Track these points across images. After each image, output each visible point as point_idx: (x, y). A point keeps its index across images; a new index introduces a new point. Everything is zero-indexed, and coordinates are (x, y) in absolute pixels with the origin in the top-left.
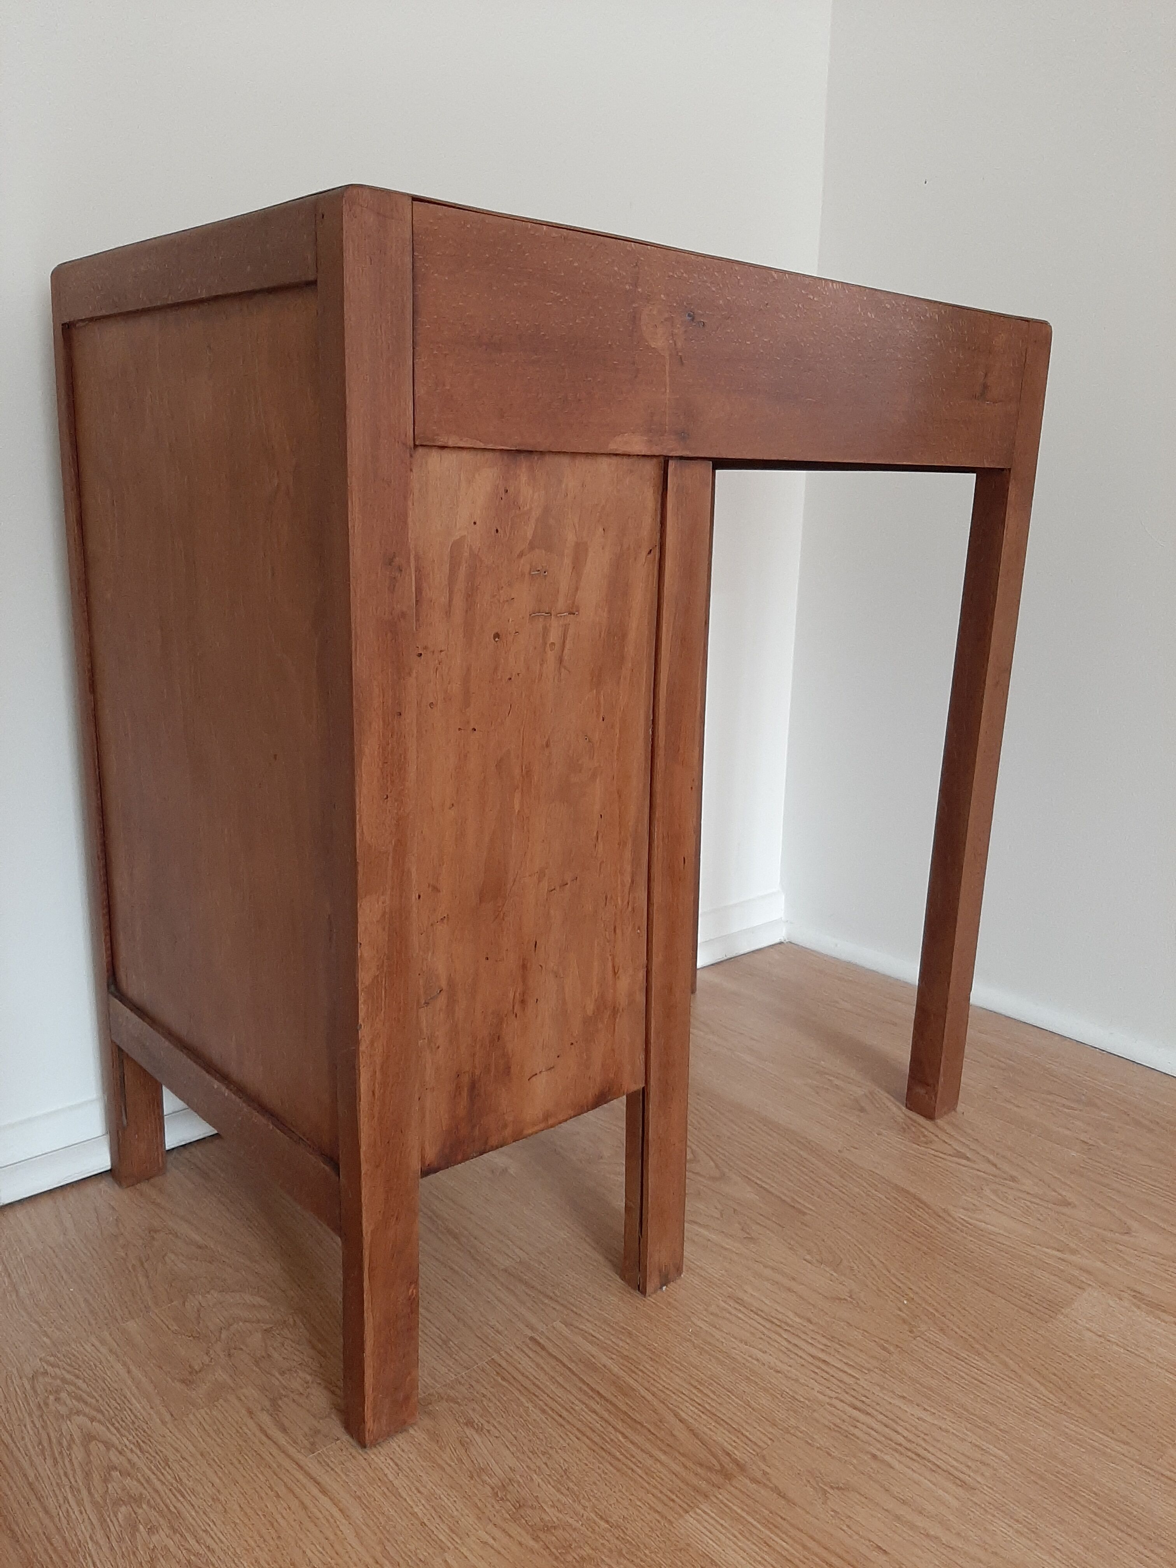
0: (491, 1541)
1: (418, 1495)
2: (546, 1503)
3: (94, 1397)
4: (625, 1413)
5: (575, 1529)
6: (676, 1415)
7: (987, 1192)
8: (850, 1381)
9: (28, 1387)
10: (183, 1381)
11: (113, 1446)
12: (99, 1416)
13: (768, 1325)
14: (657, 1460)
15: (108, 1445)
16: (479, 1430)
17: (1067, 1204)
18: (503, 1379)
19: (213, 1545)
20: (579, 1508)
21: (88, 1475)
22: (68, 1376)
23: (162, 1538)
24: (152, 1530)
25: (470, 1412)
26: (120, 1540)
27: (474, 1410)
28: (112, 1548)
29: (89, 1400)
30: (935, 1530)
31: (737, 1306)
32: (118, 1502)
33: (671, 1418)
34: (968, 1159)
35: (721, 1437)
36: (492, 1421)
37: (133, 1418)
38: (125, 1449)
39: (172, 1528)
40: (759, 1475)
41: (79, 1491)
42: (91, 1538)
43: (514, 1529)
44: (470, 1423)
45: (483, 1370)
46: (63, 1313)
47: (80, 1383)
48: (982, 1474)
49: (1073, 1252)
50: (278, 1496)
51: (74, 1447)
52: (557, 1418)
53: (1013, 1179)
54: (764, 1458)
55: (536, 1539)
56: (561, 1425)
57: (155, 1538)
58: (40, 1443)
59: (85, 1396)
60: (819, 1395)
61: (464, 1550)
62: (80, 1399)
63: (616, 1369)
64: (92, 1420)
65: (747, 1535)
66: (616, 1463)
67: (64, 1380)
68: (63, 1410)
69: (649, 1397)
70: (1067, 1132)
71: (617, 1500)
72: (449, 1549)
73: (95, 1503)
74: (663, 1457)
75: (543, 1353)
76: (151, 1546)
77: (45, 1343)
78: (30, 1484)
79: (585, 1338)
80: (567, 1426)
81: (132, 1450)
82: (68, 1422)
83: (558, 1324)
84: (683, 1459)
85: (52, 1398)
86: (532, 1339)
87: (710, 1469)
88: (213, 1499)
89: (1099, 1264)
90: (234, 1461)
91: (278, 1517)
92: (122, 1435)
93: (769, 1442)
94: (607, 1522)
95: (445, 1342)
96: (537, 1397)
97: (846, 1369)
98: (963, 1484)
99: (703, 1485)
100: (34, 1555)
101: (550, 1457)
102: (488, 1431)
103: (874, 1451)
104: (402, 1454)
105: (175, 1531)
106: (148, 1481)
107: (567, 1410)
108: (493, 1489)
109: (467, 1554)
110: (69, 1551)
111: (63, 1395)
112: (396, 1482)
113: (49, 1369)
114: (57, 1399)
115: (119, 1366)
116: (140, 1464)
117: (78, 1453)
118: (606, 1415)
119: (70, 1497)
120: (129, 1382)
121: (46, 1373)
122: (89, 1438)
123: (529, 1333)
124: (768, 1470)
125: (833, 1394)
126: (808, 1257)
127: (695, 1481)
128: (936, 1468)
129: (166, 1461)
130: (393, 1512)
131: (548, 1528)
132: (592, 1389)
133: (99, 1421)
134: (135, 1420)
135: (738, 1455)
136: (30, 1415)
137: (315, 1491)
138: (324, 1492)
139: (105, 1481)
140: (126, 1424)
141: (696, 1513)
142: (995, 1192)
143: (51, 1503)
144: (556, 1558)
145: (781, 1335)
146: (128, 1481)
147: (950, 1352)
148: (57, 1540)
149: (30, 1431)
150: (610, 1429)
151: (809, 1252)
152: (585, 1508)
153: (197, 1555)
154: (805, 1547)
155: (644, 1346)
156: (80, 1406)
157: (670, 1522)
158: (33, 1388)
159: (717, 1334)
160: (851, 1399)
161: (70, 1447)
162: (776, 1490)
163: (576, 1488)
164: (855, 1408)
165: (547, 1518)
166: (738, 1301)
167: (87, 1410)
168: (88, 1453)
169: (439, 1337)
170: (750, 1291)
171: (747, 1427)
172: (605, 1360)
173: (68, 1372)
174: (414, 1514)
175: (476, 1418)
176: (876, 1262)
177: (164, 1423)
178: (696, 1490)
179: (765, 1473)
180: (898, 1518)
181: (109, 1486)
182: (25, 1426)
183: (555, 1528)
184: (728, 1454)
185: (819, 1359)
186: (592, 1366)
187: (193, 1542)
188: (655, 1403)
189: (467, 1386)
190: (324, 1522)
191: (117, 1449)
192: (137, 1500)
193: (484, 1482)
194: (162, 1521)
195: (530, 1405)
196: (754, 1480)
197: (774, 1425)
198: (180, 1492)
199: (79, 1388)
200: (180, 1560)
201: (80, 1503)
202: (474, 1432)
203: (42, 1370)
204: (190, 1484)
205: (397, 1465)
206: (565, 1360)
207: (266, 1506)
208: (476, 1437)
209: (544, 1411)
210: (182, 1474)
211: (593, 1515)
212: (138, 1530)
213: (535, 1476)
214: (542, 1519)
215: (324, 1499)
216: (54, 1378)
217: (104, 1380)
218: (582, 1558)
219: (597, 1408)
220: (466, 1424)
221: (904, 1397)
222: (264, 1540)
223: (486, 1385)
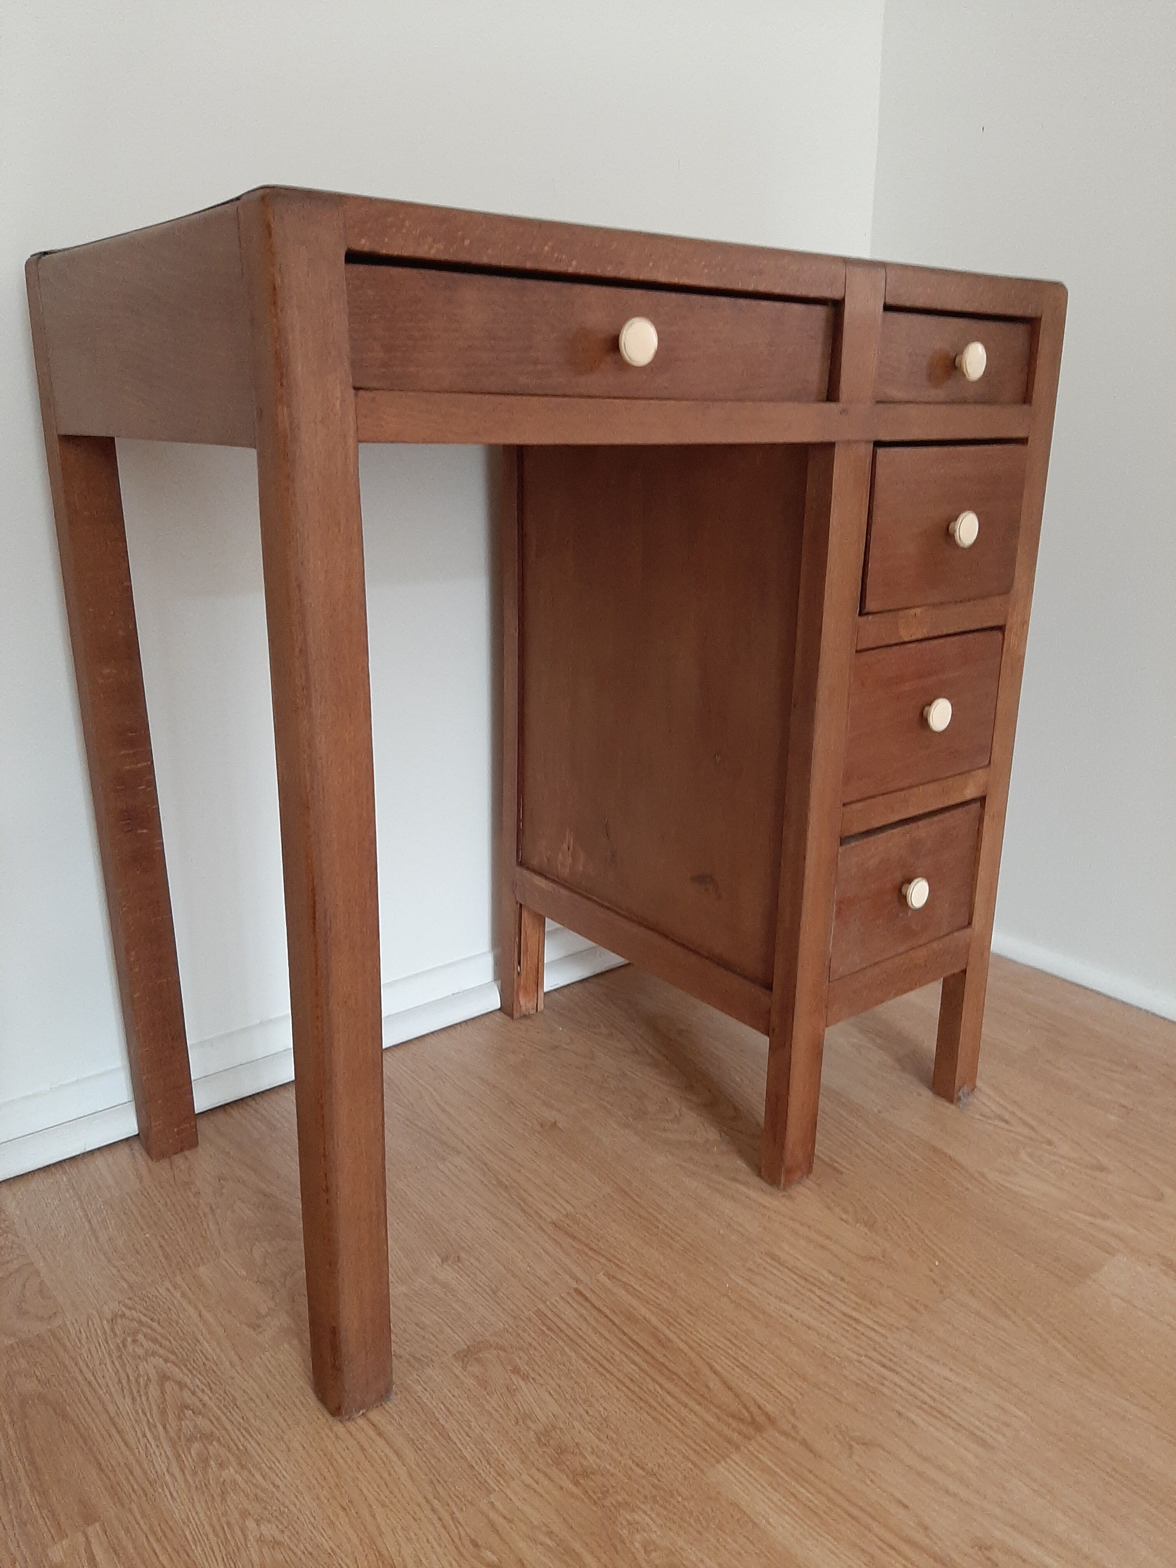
0: (535, 1485)
1: (468, 1439)
2: (586, 1449)
3: (167, 1339)
4: (663, 1364)
5: (612, 1475)
6: (711, 1367)
7: (1024, 1156)
8: (877, 1338)
9: (108, 1330)
10: (249, 1326)
11: (186, 1385)
12: (172, 1357)
13: (803, 1282)
14: (691, 1410)
15: (181, 1385)
16: (525, 1377)
17: (1102, 1169)
18: (549, 1329)
19: (278, 1482)
20: (616, 1455)
21: (163, 1412)
22: (144, 1319)
23: (230, 1472)
24: (221, 1465)
25: (517, 1360)
26: (195, 1473)
27: (520, 1358)
28: (186, 1481)
29: (164, 1342)
30: (953, 1487)
31: (772, 1262)
32: (190, 1440)
33: (706, 1370)
34: (1006, 1122)
35: (752, 1389)
36: (536, 1368)
37: (204, 1359)
38: (197, 1389)
39: (240, 1464)
40: (787, 1428)
41: (155, 1426)
42: (168, 1471)
43: (554, 1472)
44: (516, 1370)
45: (529, 1319)
46: (139, 1258)
47: (155, 1325)
48: (1004, 1435)
49: (1105, 1217)
50: (337, 1437)
51: (151, 1386)
52: (597, 1366)
53: (1050, 1143)
54: (793, 1412)
55: (577, 1484)
56: (602, 1374)
57: (225, 1473)
58: (120, 1382)
59: (159, 1337)
60: (848, 1352)
61: (508, 1492)
62: (155, 1341)
63: (654, 1321)
64: (166, 1361)
65: (775, 1486)
66: (654, 1413)
67: (140, 1322)
68: (140, 1351)
69: (686, 1349)
70: (1108, 1096)
71: (653, 1449)
72: (495, 1490)
73: (171, 1439)
74: (697, 1408)
75: (587, 1304)
76: (222, 1480)
77: (123, 1287)
78: (111, 1419)
79: (627, 1291)
80: (608, 1376)
81: (203, 1391)
82: (145, 1362)
83: (602, 1277)
84: (717, 1411)
85: (129, 1339)
86: (576, 1290)
87: (742, 1420)
88: (277, 1438)
89: (1132, 1231)
90: (297, 1401)
91: (338, 1457)
92: (194, 1376)
93: (799, 1397)
94: (643, 1469)
95: (494, 1293)
96: (580, 1347)
97: (876, 1327)
98: (983, 1443)
99: (735, 1436)
100: (118, 1483)
101: (591, 1405)
102: (533, 1379)
103: (899, 1408)
104: (453, 1398)
105: (243, 1467)
106: (218, 1419)
107: (608, 1360)
108: (536, 1433)
109: (512, 1496)
110: (148, 1480)
111: (140, 1337)
112: (447, 1426)
113: (128, 1312)
114: (134, 1341)
115: (191, 1310)
116: (209, 1403)
117: (154, 1391)
118: (645, 1366)
119: (147, 1431)
120: (201, 1327)
121: (123, 1316)
122: (164, 1377)
123: (575, 1285)
124: (797, 1423)
125: (862, 1352)
126: (844, 1217)
127: (728, 1432)
128: (959, 1427)
129: (234, 1400)
130: (443, 1455)
131: (586, 1474)
132: (633, 1341)
133: (174, 1363)
134: (206, 1362)
135: (769, 1408)
136: (110, 1355)
137: (372, 1433)
138: (380, 1434)
139: (180, 1418)
140: (198, 1365)
141: (726, 1463)
142: (1031, 1155)
143: (131, 1438)
144: (595, 1503)
145: (814, 1293)
146: (199, 1420)
147: (978, 1313)
148: (137, 1470)
149: (110, 1370)
150: (648, 1379)
151: (846, 1211)
152: (622, 1455)
153: (264, 1490)
154: (829, 1499)
155: (683, 1300)
156: (156, 1347)
157: (702, 1471)
158: (112, 1330)
159: (754, 1290)
160: (880, 1357)
161: (146, 1385)
162: (804, 1443)
163: (614, 1436)
164: (884, 1366)
165: (585, 1463)
166: (772, 1256)
167: (161, 1351)
168: (163, 1392)
169: (489, 1286)
170: (787, 1248)
171: (778, 1380)
172: (644, 1311)
173: (145, 1315)
174: (464, 1458)
175: (524, 1368)
176: (909, 1222)
177: (233, 1365)
178: (729, 1442)
179: (794, 1427)
180: (920, 1474)
181: (183, 1423)
182: (105, 1365)
183: (593, 1474)
184: (760, 1407)
185: (851, 1317)
186: (630, 1317)
187: (258, 1476)
188: (692, 1355)
189: (515, 1335)
190: (380, 1462)
191: (190, 1389)
192: (208, 1437)
193: (529, 1428)
194: (232, 1459)
195: (573, 1354)
196: (783, 1433)
197: (805, 1379)
198: (246, 1430)
199: (154, 1330)
200: (248, 1494)
201: (157, 1438)
202: (520, 1379)
203: (120, 1313)
204: (257, 1423)
205: (448, 1410)
206: (608, 1312)
207: (327, 1447)
208: (522, 1383)
209: (585, 1360)
210: (250, 1415)
211: (630, 1462)
212: (210, 1466)
213: (576, 1423)
214: (582, 1465)
215: (380, 1442)
216: (133, 1320)
217: (177, 1323)
218: (620, 1504)
219: (637, 1359)
220: (513, 1372)
221: (930, 1357)
222: (325, 1479)
223: (532, 1334)
